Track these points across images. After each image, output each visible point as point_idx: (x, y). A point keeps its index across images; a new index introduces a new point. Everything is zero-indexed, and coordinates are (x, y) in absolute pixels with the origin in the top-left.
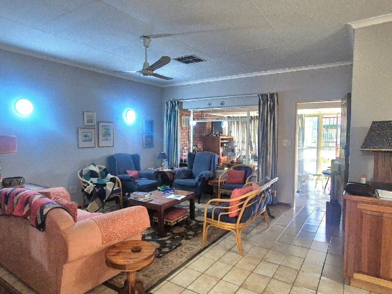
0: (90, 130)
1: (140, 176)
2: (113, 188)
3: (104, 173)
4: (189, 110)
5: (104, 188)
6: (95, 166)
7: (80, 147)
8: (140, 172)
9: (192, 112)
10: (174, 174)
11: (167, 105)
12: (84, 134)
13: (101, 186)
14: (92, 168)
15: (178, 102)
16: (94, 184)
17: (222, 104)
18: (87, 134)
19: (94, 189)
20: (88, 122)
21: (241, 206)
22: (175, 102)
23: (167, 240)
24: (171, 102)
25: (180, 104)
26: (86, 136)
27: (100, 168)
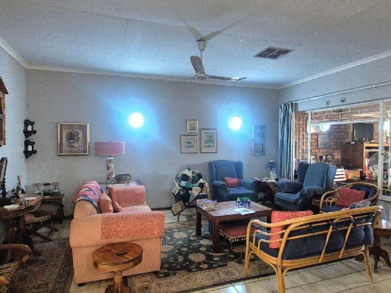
0: (192, 137)
1: (240, 185)
2: (200, 193)
3: (197, 178)
4: (307, 112)
5: (190, 192)
6: (189, 170)
7: (182, 152)
8: (241, 180)
9: (310, 114)
10: (276, 186)
11: (281, 108)
12: (187, 141)
13: (187, 189)
14: (187, 172)
15: (292, 104)
16: (181, 187)
17: (343, 101)
18: (190, 140)
19: (179, 192)
20: (190, 130)
21: (282, 235)
22: (288, 104)
23: (217, 256)
24: (285, 105)
25: (294, 106)
26: (188, 143)
27: (193, 173)
